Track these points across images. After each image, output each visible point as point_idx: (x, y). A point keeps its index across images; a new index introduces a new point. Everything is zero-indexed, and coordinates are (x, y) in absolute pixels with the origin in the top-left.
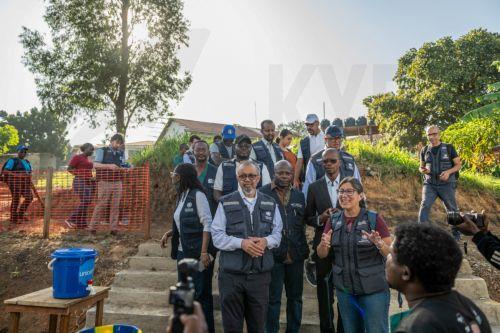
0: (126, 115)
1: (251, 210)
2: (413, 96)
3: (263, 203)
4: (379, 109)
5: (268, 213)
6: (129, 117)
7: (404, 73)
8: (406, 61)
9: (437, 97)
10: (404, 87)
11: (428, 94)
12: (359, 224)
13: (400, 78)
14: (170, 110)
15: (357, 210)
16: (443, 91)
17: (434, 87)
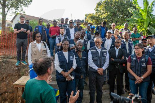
0: (6, 10)
1: (99, 52)
2: (100, 15)
3: (103, 50)
4: (90, 18)
5: (105, 54)
6: (7, 11)
7: (98, 8)
8: (99, 4)
9: (107, 17)
10: (97, 12)
11: (105, 15)
12: (142, 59)
13: (96, 9)
14: (23, 10)
15: (141, 55)
16: (109, 15)
17: (106, 13)
